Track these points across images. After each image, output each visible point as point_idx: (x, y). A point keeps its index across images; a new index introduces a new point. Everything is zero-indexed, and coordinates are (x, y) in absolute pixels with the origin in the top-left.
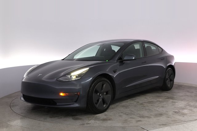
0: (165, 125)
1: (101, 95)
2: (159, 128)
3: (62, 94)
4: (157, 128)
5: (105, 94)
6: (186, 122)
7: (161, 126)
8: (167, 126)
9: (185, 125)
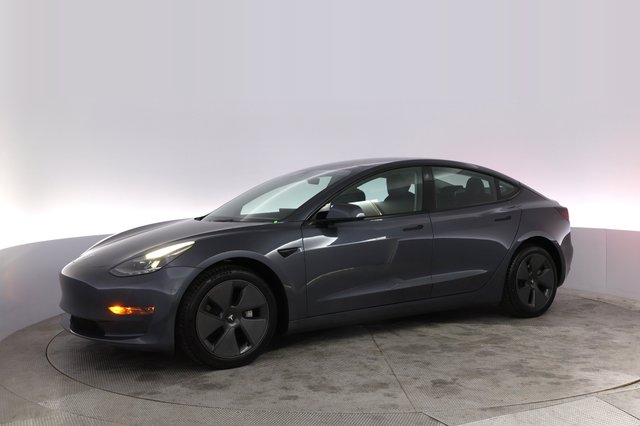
0: (498, 410)
1: (231, 317)
2: (482, 418)
3: (117, 310)
4: (475, 419)
5: (250, 314)
6: (559, 402)
7: (488, 413)
8: (504, 414)
9: (556, 408)
